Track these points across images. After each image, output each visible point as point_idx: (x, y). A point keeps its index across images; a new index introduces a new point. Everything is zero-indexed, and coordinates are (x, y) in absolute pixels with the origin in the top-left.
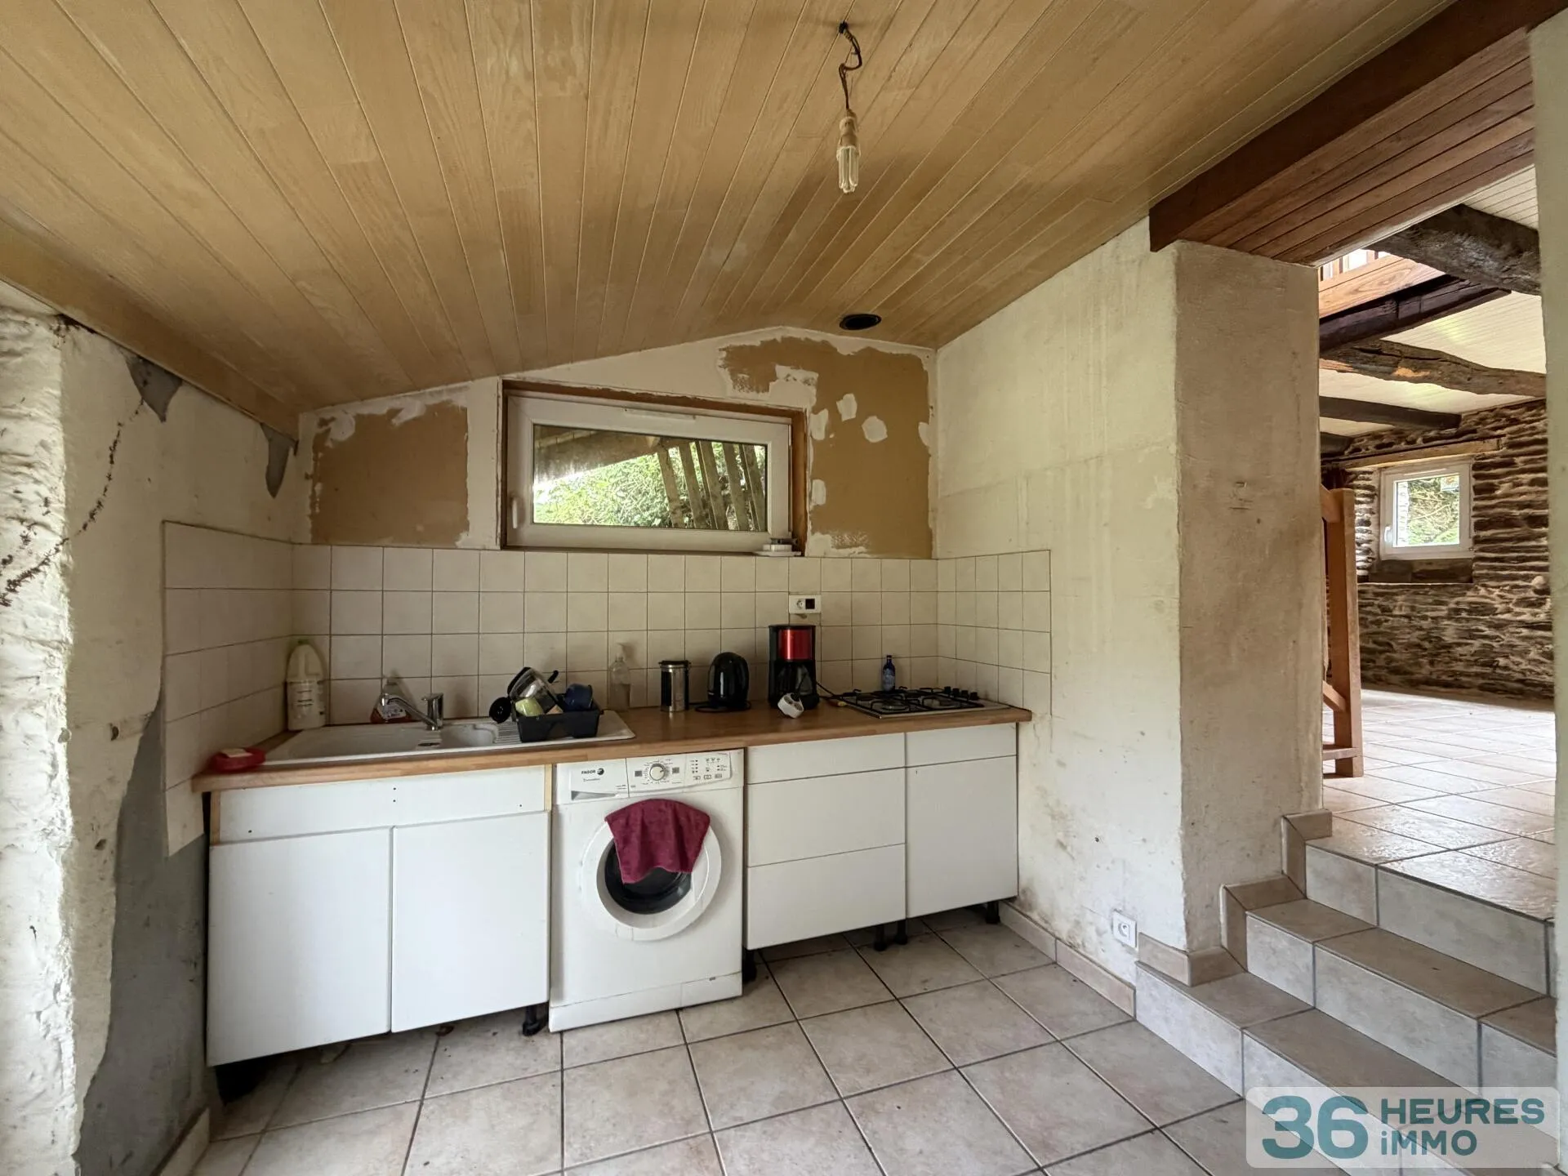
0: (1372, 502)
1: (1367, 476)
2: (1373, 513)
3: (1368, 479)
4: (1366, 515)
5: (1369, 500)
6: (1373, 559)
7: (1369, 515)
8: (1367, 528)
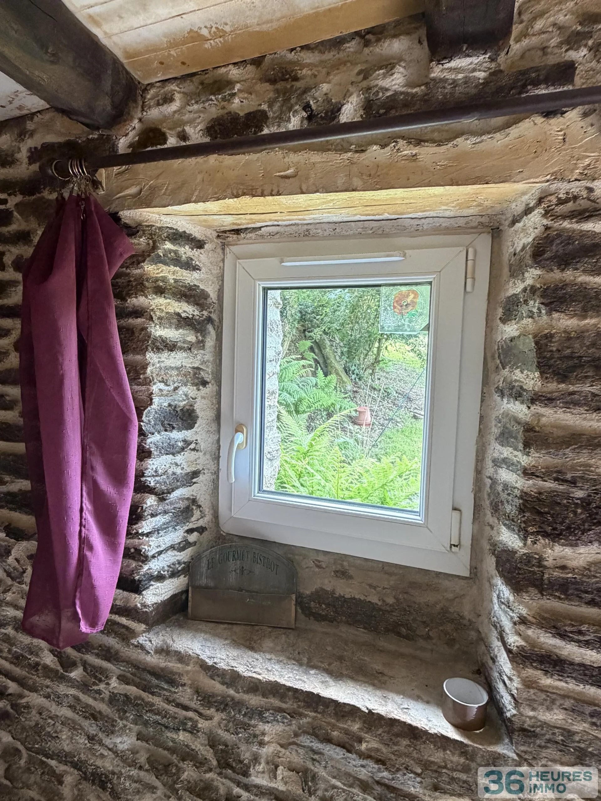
0: (201, 344)
1: (185, 251)
2: (204, 383)
3: (189, 265)
4: (183, 389)
5: (191, 338)
6: (201, 530)
7: (191, 391)
8: (187, 434)
